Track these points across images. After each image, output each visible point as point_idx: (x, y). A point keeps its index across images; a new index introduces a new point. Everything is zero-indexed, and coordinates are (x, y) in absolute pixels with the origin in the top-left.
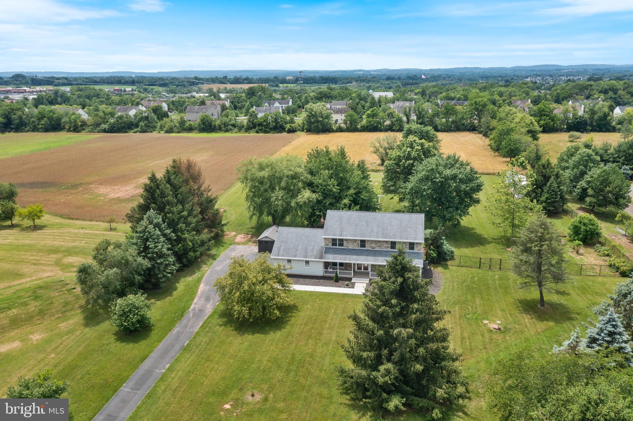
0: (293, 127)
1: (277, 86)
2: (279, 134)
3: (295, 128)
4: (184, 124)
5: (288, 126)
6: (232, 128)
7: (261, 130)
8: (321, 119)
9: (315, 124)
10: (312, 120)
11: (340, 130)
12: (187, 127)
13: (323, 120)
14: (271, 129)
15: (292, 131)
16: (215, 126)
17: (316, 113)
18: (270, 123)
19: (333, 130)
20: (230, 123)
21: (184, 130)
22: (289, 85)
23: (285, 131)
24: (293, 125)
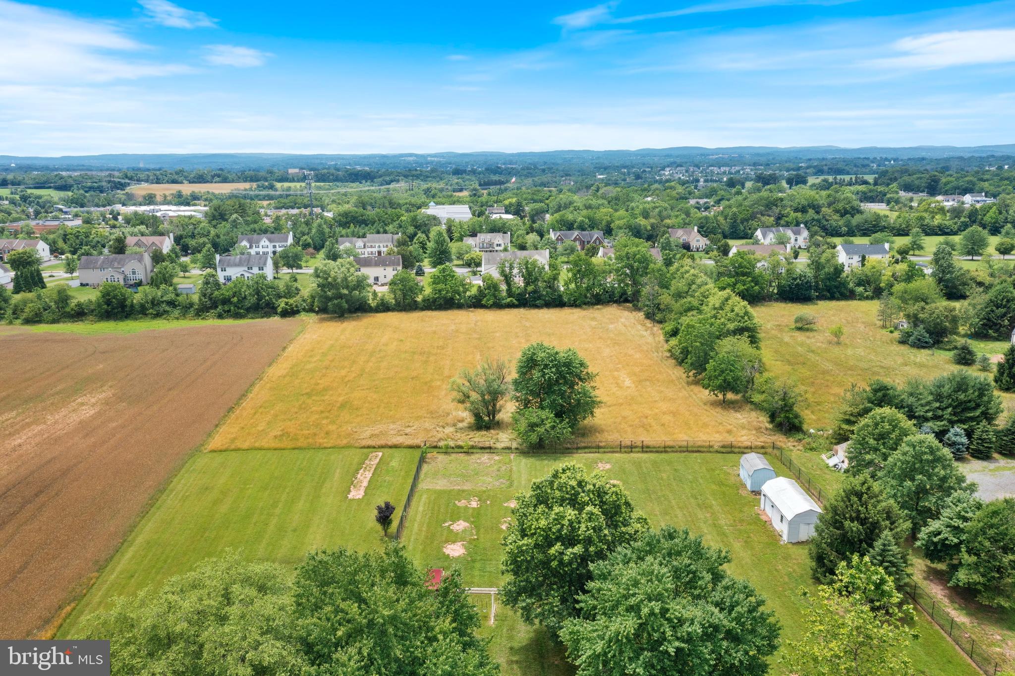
0: (291, 305)
1: (272, 187)
2: (265, 319)
3: (296, 306)
4: (67, 304)
5: (282, 304)
6: (167, 308)
7: (229, 311)
8: (345, 292)
9: (336, 302)
10: (329, 293)
11: (384, 307)
12: (72, 309)
13: (350, 292)
14: (248, 310)
15: (290, 312)
16: (132, 306)
17: (335, 279)
18: (245, 298)
19: (371, 307)
20: (164, 299)
21: (65, 317)
22: (292, 185)
23: (276, 313)
24: (291, 301)
